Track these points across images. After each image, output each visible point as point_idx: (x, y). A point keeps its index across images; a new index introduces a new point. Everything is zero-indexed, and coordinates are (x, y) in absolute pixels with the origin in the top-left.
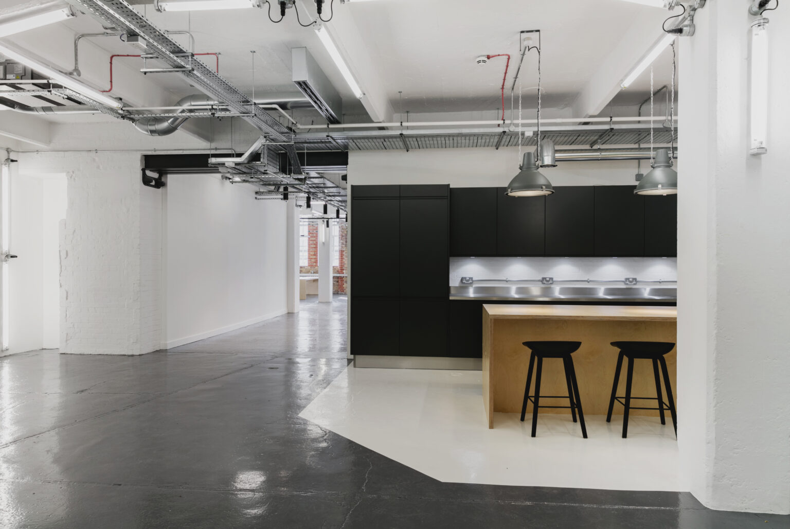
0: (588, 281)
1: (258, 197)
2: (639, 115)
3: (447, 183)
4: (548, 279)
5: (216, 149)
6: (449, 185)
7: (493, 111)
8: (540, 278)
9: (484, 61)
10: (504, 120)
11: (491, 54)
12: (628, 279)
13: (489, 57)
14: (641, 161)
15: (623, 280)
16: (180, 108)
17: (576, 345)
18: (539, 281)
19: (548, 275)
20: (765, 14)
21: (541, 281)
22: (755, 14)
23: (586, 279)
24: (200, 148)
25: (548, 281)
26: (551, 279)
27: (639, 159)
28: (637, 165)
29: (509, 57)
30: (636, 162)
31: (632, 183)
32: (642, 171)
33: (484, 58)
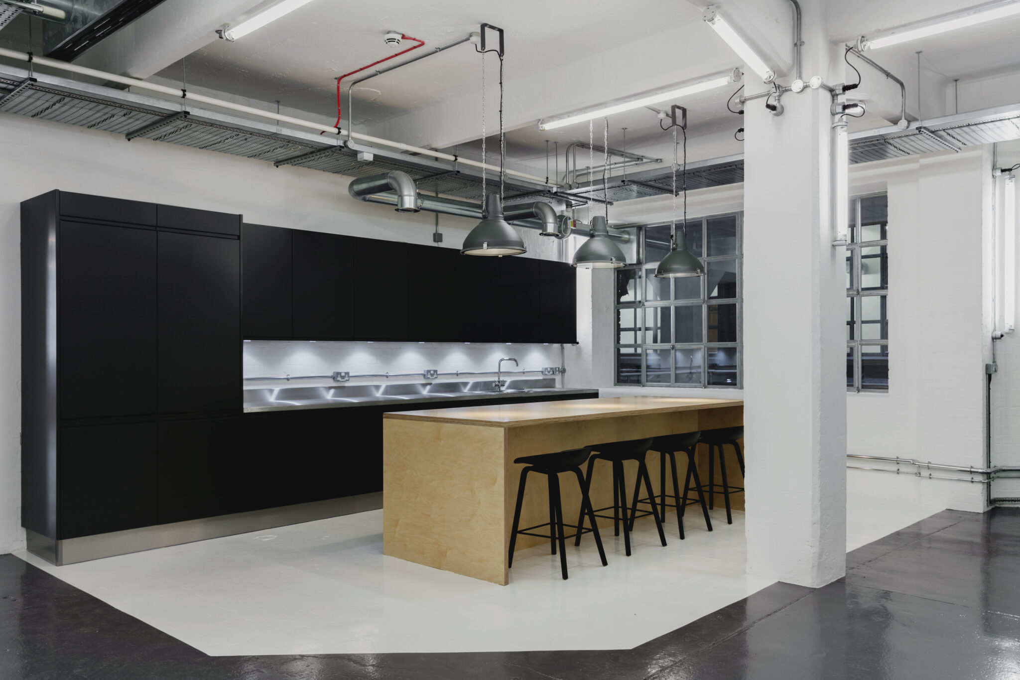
0: (387, 376)
3: (238, 213)
4: (343, 374)
6: (240, 217)
8: (330, 374)
9: (397, 41)
10: (339, 129)
11: (407, 33)
12: (429, 371)
13: (404, 37)
14: (440, 215)
18: (330, 377)
19: (342, 369)
21: (334, 378)
22: (835, 114)
23: (384, 373)
25: (343, 377)
26: (347, 373)
27: (437, 212)
28: (434, 221)
29: (423, 44)
30: (434, 214)
31: (429, 242)
32: (441, 230)
33: (399, 37)
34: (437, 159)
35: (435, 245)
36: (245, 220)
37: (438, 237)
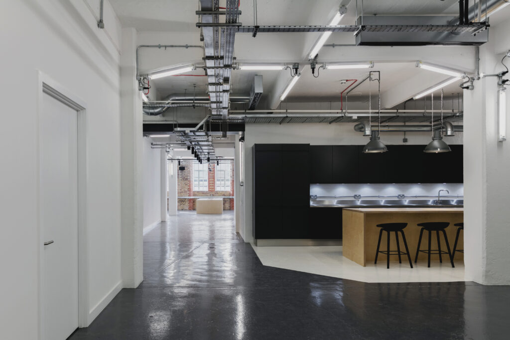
0: (379, 197)
1: (153, 147)
2: (405, 109)
3: (308, 143)
5: (166, 121)
7: (327, 103)
8: (353, 195)
9: (345, 83)
10: (342, 110)
11: (348, 79)
12: (400, 195)
13: (347, 81)
15: (397, 195)
16: (167, 102)
17: (405, 225)
18: (353, 197)
19: (357, 193)
20: (505, 86)
22: (500, 85)
24: (156, 120)
25: (358, 197)
26: (360, 195)
27: (405, 131)
28: (403, 135)
29: (356, 80)
30: (404, 132)
31: (402, 143)
32: (407, 137)
33: (345, 81)
34: (404, 113)
35: (404, 144)
36: (311, 145)
37: (405, 140)
